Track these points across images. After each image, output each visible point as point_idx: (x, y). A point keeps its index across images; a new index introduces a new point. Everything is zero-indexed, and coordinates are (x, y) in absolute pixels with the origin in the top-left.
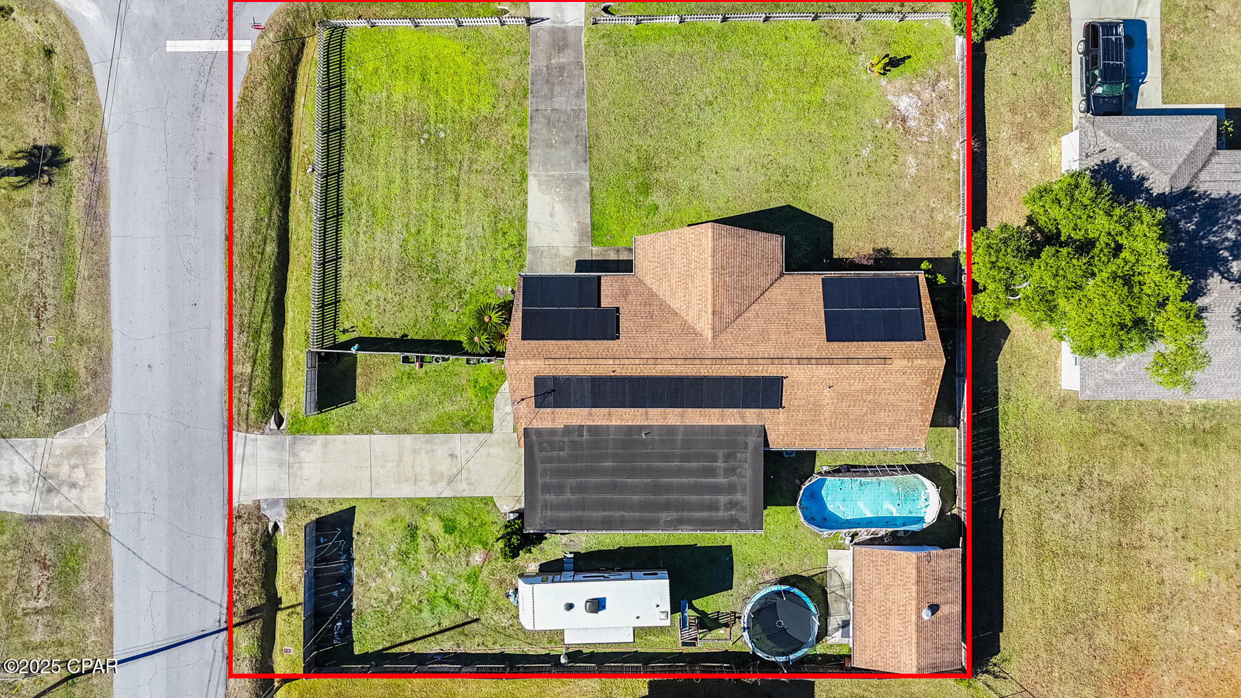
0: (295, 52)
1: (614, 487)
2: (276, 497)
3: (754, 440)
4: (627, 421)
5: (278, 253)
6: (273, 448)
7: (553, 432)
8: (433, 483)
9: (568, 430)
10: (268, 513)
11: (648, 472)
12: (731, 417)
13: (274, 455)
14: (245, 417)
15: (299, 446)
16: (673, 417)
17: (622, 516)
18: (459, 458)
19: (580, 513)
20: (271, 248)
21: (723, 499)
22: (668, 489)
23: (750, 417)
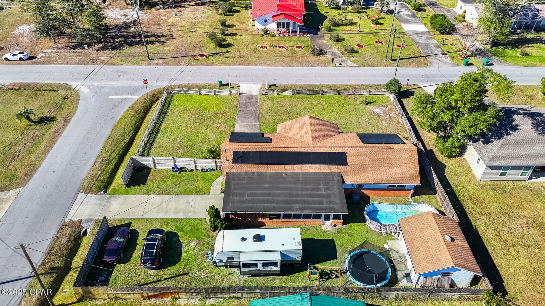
0: (155, 100)
1: (269, 195)
2: (91, 218)
3: (336, 178)
4: (275, 170)
5: (128, 143)
6: (98, 200)
7: (240, 174)
8: (175, 213)
9: (247, 173)
10: (84, 225)
11: (286, 189)
12: (325, 169)
13: (98, 202)
14: (90, 188)
15: (112, 199)
16: (297, 168)
17: (274, 206)
18: (191, 203)
19: (252, 205)
20: (126, 141)
21: (325, 200)
22: (297, 195)
23: (334, 169)
